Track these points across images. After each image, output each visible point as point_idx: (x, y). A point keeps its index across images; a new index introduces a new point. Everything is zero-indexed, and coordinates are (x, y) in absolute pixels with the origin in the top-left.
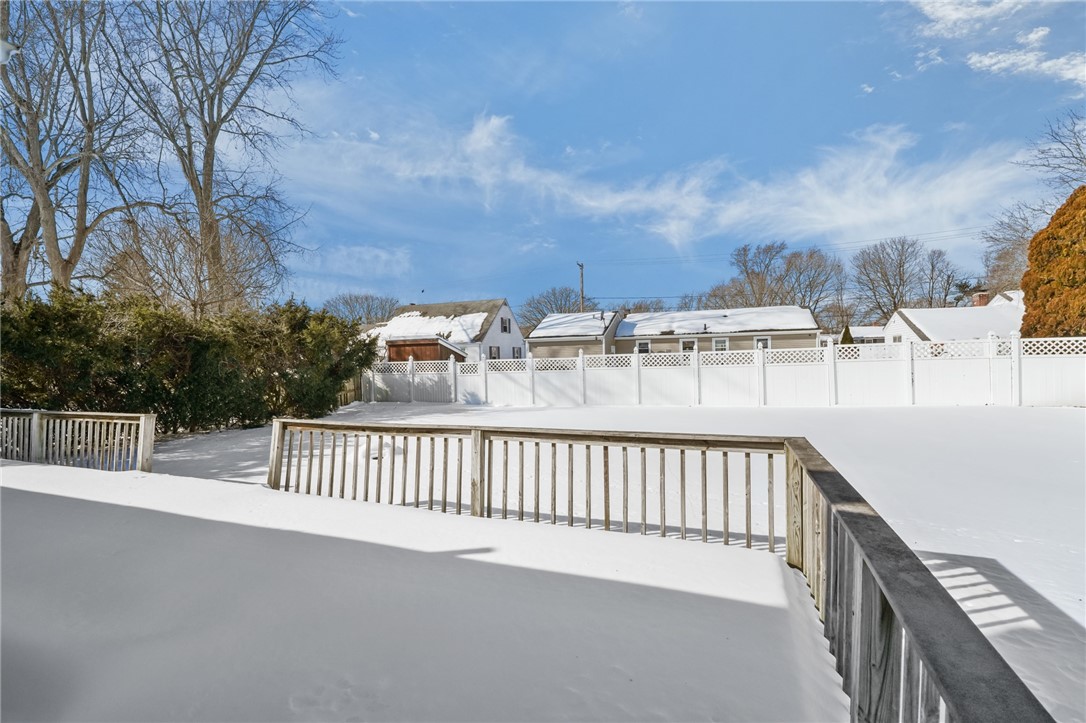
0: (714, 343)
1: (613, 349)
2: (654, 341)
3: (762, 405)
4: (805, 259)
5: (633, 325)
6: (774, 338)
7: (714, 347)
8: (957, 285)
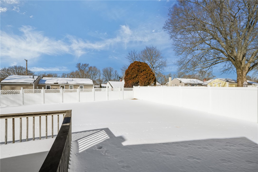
0: (69, 87)
1: (38, 87)
2: (52, 85)
3: (79, 102)
4: (93, 68)
5: (45, 81)
6: (84, 86)
7: (69, 88)
8: (119, 77)
